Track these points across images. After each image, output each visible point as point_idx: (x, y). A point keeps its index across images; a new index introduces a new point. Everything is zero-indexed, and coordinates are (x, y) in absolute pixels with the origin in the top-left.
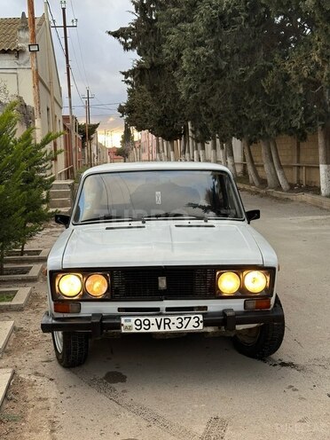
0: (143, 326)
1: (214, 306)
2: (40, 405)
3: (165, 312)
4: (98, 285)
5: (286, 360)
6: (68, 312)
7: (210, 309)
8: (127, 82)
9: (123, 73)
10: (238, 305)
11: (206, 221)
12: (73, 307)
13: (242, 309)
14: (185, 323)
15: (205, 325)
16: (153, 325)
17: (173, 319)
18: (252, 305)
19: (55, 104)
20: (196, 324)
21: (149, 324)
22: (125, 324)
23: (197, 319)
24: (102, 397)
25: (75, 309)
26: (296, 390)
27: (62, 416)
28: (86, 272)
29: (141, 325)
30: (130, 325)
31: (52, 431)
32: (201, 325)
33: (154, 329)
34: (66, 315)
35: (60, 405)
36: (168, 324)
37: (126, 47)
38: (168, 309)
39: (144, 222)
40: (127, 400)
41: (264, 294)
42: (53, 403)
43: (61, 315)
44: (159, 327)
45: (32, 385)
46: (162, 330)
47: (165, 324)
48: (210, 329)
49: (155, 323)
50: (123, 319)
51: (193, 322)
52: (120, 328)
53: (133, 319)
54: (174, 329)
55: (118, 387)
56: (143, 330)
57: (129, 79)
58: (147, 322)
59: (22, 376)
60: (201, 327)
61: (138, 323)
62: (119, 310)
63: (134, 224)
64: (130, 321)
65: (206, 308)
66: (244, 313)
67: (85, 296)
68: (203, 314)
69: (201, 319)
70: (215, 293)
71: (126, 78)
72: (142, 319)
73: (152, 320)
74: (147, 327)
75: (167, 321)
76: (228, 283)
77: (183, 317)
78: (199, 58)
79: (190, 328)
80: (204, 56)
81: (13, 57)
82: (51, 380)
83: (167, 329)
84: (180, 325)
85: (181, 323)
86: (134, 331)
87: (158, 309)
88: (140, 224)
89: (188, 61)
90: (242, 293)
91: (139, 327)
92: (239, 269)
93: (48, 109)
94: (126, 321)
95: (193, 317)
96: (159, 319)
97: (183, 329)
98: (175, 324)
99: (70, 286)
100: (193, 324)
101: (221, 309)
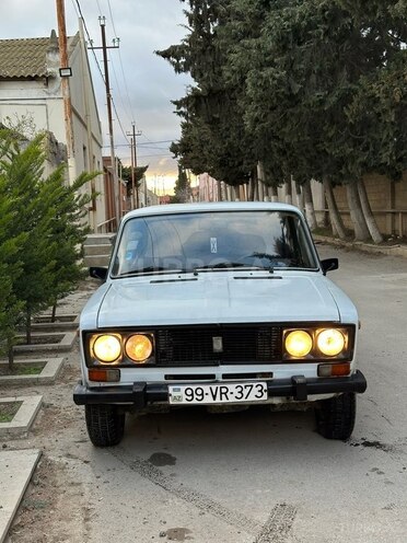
0: (195, 396)
1: (281, 372)
2: (72, 490)
3: (221, 380)
4: (141, 348)
5: (371, 439)
6: (105, 381)
7: (276, 376)
8: (179, 114)
9: (175, 103)
10: (310, 371)
11: (272, 272)
12: (111, 374)
13: (315, 376)
14: (245, 392)
15: (270, 395)
16: (207, 396)
17: (232, 387)
18: (327, 370)
19: (94, 142)
20: (260, 394)
21: (202, 394)
22: (174, 394)
23: (260, 388)
24: (146, 481)
25: (114, 377)
26: (381, 473)
27: (98, 503)
28: (126, 332)
29: (192, 395)
30: (179, 395)
31: (86, 520)
32: (265, 394)
33: (208, 400)
34: (102, 384)
35: (96, 491)
36: (225, 394)
37: (178, 69)
38: (225, 376)
39: (196, 274)
40: (176, 485)
41: (342, 356)
42: (87, 489)
43: (97, 384)
44: (214, 398)
45: (63, 468)
46: (218, 400)
47: (221, 393)
48: (276, 401)
49: (209, 392)
50: (171, 388)
51: (255, 391)
52: (167, 399)
53: (183, 388)
54: (232, 399)
55: (166, 470)
56: (195, 402)
57: (182, 109)
58: (199, 392)
59: (51, 458)
60: (265, 397)
61: (189, 392)
62: (167, 377)
63: (183, 276)
64: (179, 390)
65: (271, 374)
66: (318, 380)
67: (126, 362)
68: (267, 382)
69: (265, 387)
70: (281, 356)
71: (179, 108)
72: (194, 388)
73: (206, 389)
74: (200, 398)
75: (224, 390)
76: (297, 344)
77: (243, 385)
78: (266, 81)
79: (252, 398)
80: (274, 79)
81: (41, 85)
82: (86, 462)
83: (224, 400)
84: (240, 395)
85: (240, 392)
86: (184, 402)
87: (213, 376)
88: (191, 275)
89: (254, 85)
90: (315, 356)
91: (190, 398)
92: (310, 327)
93: (84, 148)
94: (174, 390)
95: (255, 384)
96: (214, 388)
97: (243, 399)
98: (233, 395)
99: (107, 349)
100: (255, 394)
101: (289, 376)
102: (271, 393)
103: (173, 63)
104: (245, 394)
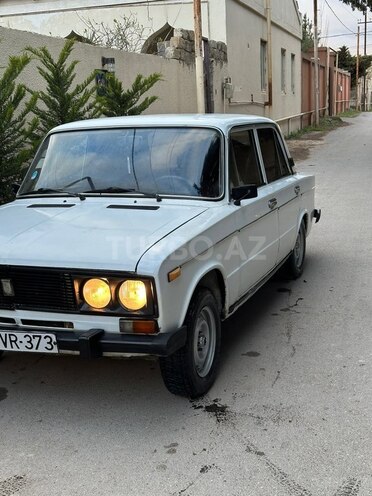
1: (81, 323)
3: (21, 325)
7: (77, 327)
10: (111, 325)
11: (158, 200)
13: (118, 331)
14: (35, 342)
15: (59, 348)
17: (20, 336)
18: (128, 325)
20: (50, 347)
23: (49, 340)
32: (55, 347)
36: (15, 341)
38: (24, 322)
39: (83, 198)
46: (9, 348)
47: (11, 341)
51: (44, 343)
54: (23, 349)
60: (55, 350)
63: (70, 200)
65: (71, 325)
68: (57, 333)
69: (54, 339)
70: (79, 307)
75: (13, 338)
77: (31, 335)
79: (42, 349)
83: (15, 349)
84: (29, 345)
85: (29, 342)
88: (76, 201)
90: (115, 308)
95: (43, 335)
96: (4, 334)
97: (34, 350)
98: (22, 343)
100: (44, 345)
102: (60, 345)
104: (35, 344)
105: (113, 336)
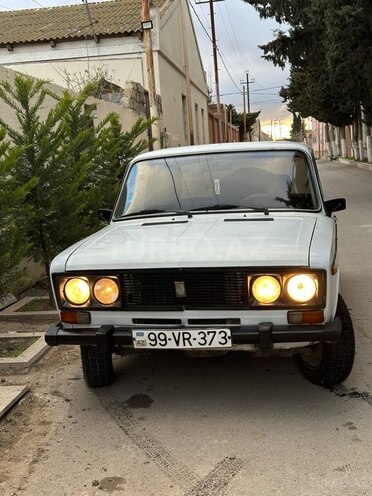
0: (159, 341)
1: (248, 318)
2: (39, 429)
3: (187, 325)
4: (109, 292)
5: (360, 390)
6: (76, 323)
7: (244, 322)
8: (267, 58)
9: (262, 48)
10: (280, 318)
11: (267, 214)
12: (82, 317)
13: (285, 323)
14: (209, 338)
15: (233, 342)
16: (171, 340)
17: (194, 333)
18: (298, 318)
19: (192, 88)
20: (223, 341)
21: (165, 339)
22: (138, 338)
23: (223, 335)
25: (85, 317)
26: (354, 428)
27: (55, 444)
28: (93, 276)
29: (155, 340)
30: (143, 339)
31: (35, 461)
32: (229, 341)
33: (171, 345)
34: (75, 326)
35: (61, 431)
36: (188, 339)
37: (263, 14)
38: (191, 321)
39: (190, 216)
40: (138, 430)
41: (313, 304)
42: (54, 429)
43: (70, 326)
44: (177, 343)
45: (43, 405)
46: (181, 346)
47: (184, 339)
48: (247, 347)
49: (172, 338)
50: (134, 333)
51: (219, 338)
52: (132, 344)
53: (146, 333)
54: (195, 345)
55: (137, 413)
56: (158, 347)
57: (269, 53)
58: (162, 337)
59: (36, 395)
60: (229, 344)
61: (152, 337)
62: (134, 321)
63: (177, 218)
64: (142, 334)
65: (238, 321)
66: (288, 328)
67: (94, 304)
68: (231, 329)
69: (229, 334)
70: (248, 302)
71: (266, 53)
72: (157, 332)
73: (169, 334)
74: (163, 343)
75: (187, 336)
76: (265, 290)
77: (206, 331)
79: (215, 345)
81: (137, 40)
82: (67, 400)
83: (188, 346)
84: (203, 342)
85: (204, 338)
86: (148, 347)
87: (178, 321)
88: (185, 218)
89: (331, 24)
90: (283, 302)
91: (153, 343)
92: (280, 272)
93: (184, 97)
94: (138, 334)
95: (218, 331)
96: (176, 333)
97: (207, 346)
98: (196, 340)
99: (77, 292)
100: (219, 340)
101: (256, 323)
102: (236, 340)
103: (259, 9)
105: (281, 328)
